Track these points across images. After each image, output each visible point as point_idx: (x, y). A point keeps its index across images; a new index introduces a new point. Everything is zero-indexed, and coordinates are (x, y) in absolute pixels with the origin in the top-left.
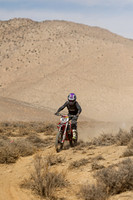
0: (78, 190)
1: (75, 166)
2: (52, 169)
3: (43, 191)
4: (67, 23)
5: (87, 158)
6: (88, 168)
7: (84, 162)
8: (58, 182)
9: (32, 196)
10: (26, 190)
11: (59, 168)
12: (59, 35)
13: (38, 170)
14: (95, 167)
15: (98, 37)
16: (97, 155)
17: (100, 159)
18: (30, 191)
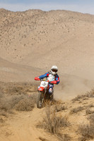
0: (77, 129)
1: (74, 112)
2: (58, 114)
3: (52, 130)
4: (67, 12)
5: (82, 106)
6: (83, 113)
7: (80, 109)
8: (62, 123)
9: (45, 133)
10: (40, 129)
11: (63, 114)
12: (61, 20)
13: (48, 115)
14: (88, 113)
16: (89, 104)
17: (92, 106)
18: (43, 130)
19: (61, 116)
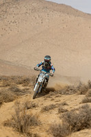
0: (48, 128)
1: (46, 109)
2: (28, 112)
3: (21, 129)
5: (55, 103)
6: (56, 111)
7: (53, 107)
8: (32, 121)
9: (13, 132)
10: (8, 128)
11: (34, 112)
12: (34, 10)
13: (17, 113)
14: (61, 111)
15: (63, 12)
16: (62, 101)
17: (65, 104)
18: (11, 128)
19: (32, 114)
